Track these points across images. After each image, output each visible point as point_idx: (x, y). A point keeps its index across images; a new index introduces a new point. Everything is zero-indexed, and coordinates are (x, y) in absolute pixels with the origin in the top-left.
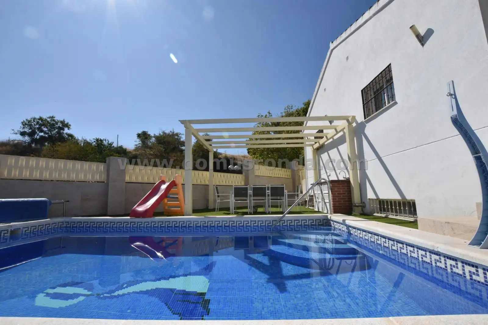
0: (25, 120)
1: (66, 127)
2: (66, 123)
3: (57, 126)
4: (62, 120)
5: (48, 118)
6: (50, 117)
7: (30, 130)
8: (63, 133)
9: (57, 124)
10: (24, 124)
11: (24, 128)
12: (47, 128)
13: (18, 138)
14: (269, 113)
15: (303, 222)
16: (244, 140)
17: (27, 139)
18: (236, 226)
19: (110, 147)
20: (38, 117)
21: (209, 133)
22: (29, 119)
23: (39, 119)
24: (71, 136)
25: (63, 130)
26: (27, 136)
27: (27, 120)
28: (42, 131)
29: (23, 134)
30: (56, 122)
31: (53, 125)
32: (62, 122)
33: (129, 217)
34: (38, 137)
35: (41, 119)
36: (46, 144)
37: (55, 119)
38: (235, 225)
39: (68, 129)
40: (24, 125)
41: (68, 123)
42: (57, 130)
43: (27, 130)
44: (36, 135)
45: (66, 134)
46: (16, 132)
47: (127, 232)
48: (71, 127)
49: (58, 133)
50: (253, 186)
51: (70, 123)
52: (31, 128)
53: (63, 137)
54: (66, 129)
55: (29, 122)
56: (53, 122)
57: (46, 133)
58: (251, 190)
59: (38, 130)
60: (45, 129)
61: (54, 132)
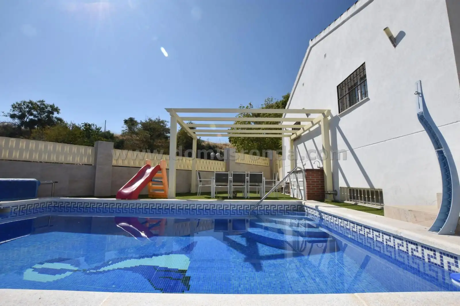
0: (15, 103)
1: (56, 111)
2: (55, 107)
3: (47, 110)
4: (51, 104)
5: (38, 102)
6: (40, 101)
7: (20, 113)
8: (53, 117)
9: (47, 108)
10: (14, 107)
11: (14, 111)
12: (37, 111)
13: (9, 120)
14: (250, 104)
15: (279, 207)
16: (227, 129)
17: (17, 121)
18: (216, 210)
19: (98, 132)
20: (28, 101)
21: (193, 122)
22: (19, 102)
23: (29, 103)
24: (60, 120)
25: (53, 114)
26: (16, 119)
27: (17, 103)
28: (31, 114)
29: (13, 116)
30: (45, 106)
31: (43, 109)
32: (52, 107)
33: (115, 199)
34: (28, 120)
35: (31, 102)
36: (36, 127)
37: (45, 103)
38: (215, 208)
39: (58, 113)
40: (14, 108)
41: (57, 108)
42: (46, 114)
43: (17, 113)
44: (26, 118)
45: (56, 118)
46: (6, 114)
47: (113, 212)
48: (60, 111)
49: (48, 116)
50: (233, 172)
51: (59, 108)
52: (21, 111)
53: (53, 121)
54: (55, 113)
55: (19, 105)
56: (42, 106)
57: (35, 117)
58: (232, 177)
59: (28, 114)
60: (35, 113)
61: (44, 116)
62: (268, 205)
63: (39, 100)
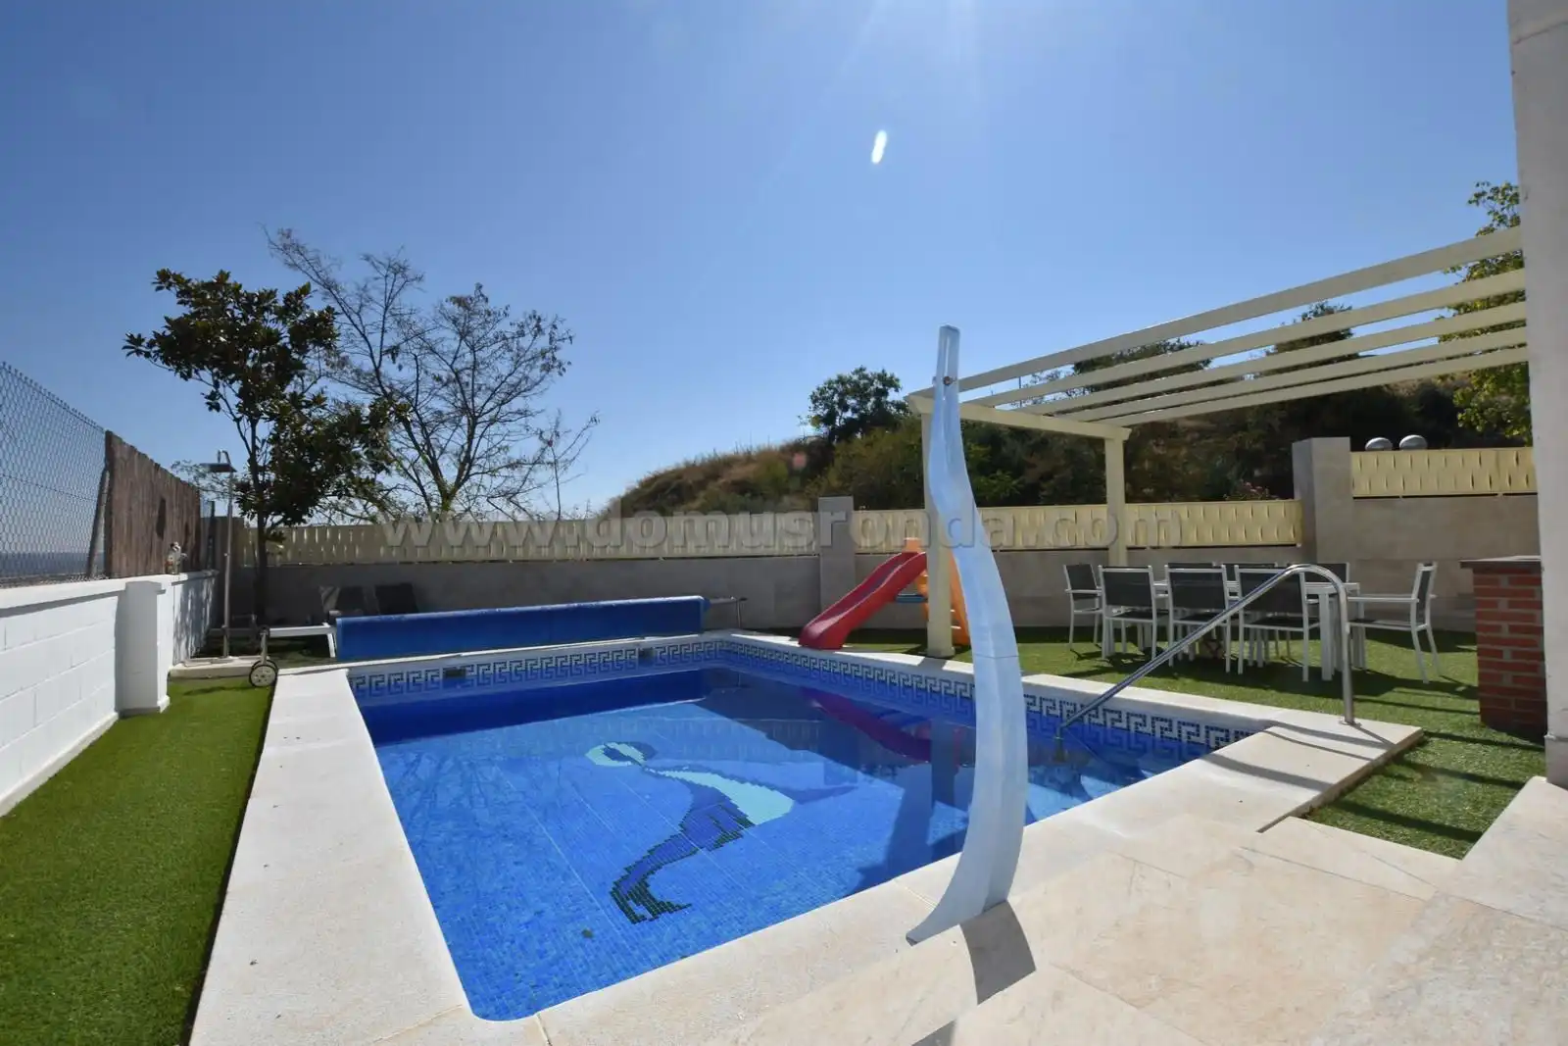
1: (890, 386)
2: (888, 376)
3: (872, 388)
4: (880, 371)
5: (853, 374)
6: (857, 372)
7: (826, 412)
8: (887, 403)
9: (872, 385)
10: (815, 400)
11: (816, 408)
12: (854, 398)
13: (810, 431)
17: (824, 430)
20: (834, 378)
21: (1332, 302)
22: (821, 386)
23: (837, 382)
24: (902, 406)
25: (885, 393)
26: (822, 425)
27: (818, 389)
28: (845, 408)
29: (817, 421)
30: (869, 380)
31: (866, 387)
32: (882, 377)
34: (842, 423)
35: (841, 380)
36: (859, 436)
37: (865, 372)
39: (897, 391)
40: (814, 402)
41: (892, 377)
42: (873, 399)
43: (822, 411)
44: (838, 420)
45: (892, 403)
46: (805, 419)
48: (901, 384)
49: (878, 404)
50: (1171, 567)
51: (896, 376)
52: (827, 406)
53: (888, 414)
54: (891, 392)
55: (822, 392)
56: (862, 382)
57: (855, 411)
58: (1165, 584)
59: (839, 407)
60: (851, 402)
61: (869, 404)
63: (853, 370)
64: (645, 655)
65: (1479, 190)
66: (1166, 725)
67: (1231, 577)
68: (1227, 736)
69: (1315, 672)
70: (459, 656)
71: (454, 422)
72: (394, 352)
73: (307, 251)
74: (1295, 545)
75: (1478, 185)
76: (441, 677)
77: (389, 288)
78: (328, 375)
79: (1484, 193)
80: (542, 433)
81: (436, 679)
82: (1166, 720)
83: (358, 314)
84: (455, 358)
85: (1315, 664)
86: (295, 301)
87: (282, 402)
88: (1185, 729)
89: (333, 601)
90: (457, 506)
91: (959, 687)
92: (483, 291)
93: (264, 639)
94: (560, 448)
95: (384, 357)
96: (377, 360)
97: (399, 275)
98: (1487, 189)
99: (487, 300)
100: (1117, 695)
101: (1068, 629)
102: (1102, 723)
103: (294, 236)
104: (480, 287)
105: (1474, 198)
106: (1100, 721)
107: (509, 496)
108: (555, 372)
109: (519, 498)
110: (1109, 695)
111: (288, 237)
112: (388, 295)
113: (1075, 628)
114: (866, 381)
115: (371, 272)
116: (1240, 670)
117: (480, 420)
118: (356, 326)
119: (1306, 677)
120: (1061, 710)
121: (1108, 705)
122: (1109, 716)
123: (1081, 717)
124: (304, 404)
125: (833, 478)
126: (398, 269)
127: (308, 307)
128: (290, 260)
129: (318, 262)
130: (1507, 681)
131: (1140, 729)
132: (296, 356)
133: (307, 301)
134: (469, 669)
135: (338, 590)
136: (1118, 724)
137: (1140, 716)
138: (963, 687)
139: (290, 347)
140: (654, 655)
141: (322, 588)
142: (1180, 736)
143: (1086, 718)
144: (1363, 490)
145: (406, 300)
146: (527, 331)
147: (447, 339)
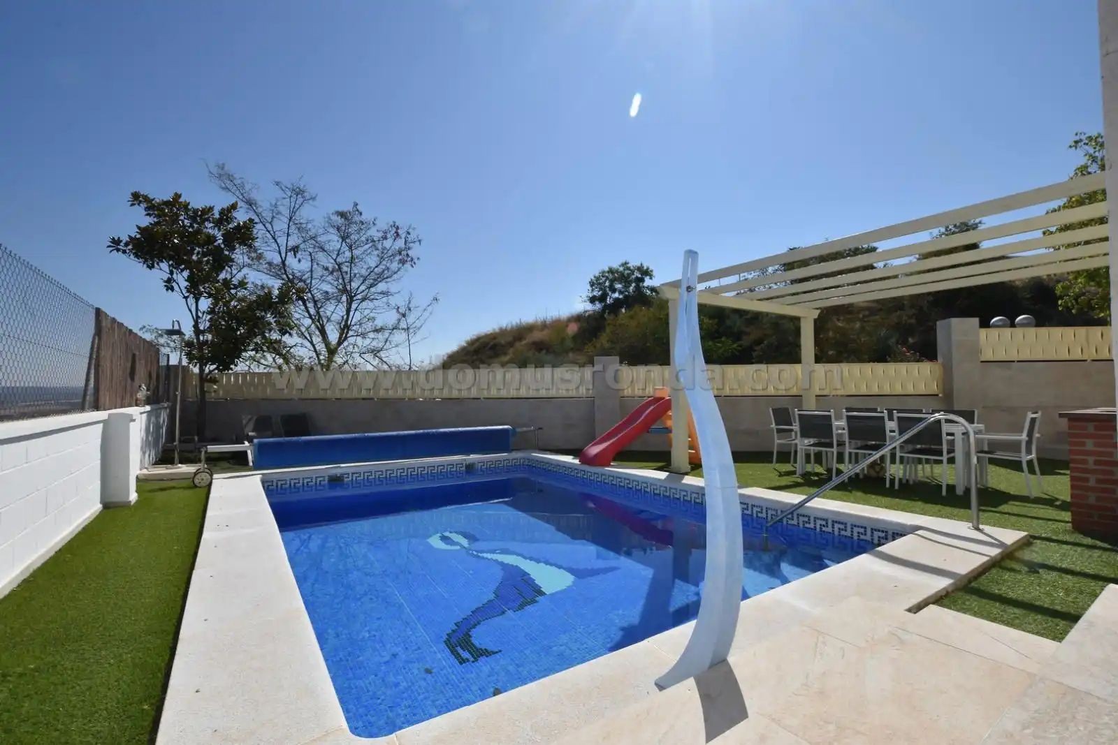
0: (593, 278)
1: (646, 275)
2: (645, 268)
3: (633, 277)
4: (639, 265)
5: (620, 267)
6: (622, 265)
7: (600, 293)
8: (644, 287)
9: (633, 274)
10: (592, 284)
11: (593, 290)
12: (620, 283)
13: (589, 307)
17: (598, 306)
20: (606, 269)
22: (597, 275)
23: (608, 272)
24: (654, 290)
25: (642, 280)
26: (597, 302)
27: (595, 277)
28: (614, 291)
29: (592, 300)
31: (629, 276)
32: (640, 269)
34: (611, 301)
35: (611, 271)
36: (623, 310)
37: (629, 265)
39: (651, 278)
40: (592, 286)
41: (648, 269)
42: (634, 284)
43: (597, 293)
44: (608, 299)
45: (648, 287)
46: (585, 299)
48: (654, 273)
49: (638, 287)
51: (651, 268)
52: (601, 289)
53: (645, 295)
54: (647, 279)
55: (598, 279)
56: (627, 272)
57: (621, 292)
58: (843, 423)
59: (610, 290)
60: (618, 286)
61: (631, 288)
62: (826, 521)
63: (620, 263)
64: (470, 468)
65: (1077, 138)
66: (842, 527)
67: (891, 419)
68: (886, 536)
69: (951, 488)
70: (339, 467)
71: (337, 299)
72: (295, 250)
73: (235, 179)
74: (937, 395)
75: (1076, 134)
76: (326, 481)
77: (293, 204)
78: (249, 266)
79: (1081, 140)
80: (398, 308)
81: (322, 483)
82: (842, 523)
83: (270, 223)
84: (338, 255)
85: (950, 482)
86: (226, 214)
87: (217, 285)
88: (856, 530)
89: (251, 425)
90: (339, 359)
91: (694, 495)
92: (358, 207)
93: (203, 453)
94: (411, 318)
95: (289, 254)
96: (283, 255)
97: (299, 196)
98: (1083, 137)
99: (361, 214)
100: (807, 504)
101: (772, 453)
102: (796, 524)
103: (226, 168)
104: (356, 205)
105: (1073, 144)
106: (795, 522)
107: (375, 352)
108: (408, 265)
109: (382, 354)
110: (802, 504)
111: (223, 168)
112: (291, 210)
113: (778, 452)
114: (630, 272)
115: (280, 194)
116: (897, 487)
117: (355, 298)
118: (269, 232)
119: (944, 493)
120: (767, 514)
121: (800, 511)
122: (801, 519)
123: (781, 519)
124: (232, 286)
125: (604, 340)
126: (299, 192)
127: (236, 218)
128: (223, 185)
129: (243, 186)
130: (1092, 500)
131: (824, 529)
132: (227, 253)
133: (235, 214)
134: (346, 476)
135: (255, 418)
136: (807, 525)
137: (824, 520)
138: (696, 496)
139: (223, 246)
140: (476, 466)
141: (244, 417)
142: (852, 535)
143: (785, 520)
144: (988, 355)
145: (305, 213)
146: (389, 236)
147: (333, 241)
